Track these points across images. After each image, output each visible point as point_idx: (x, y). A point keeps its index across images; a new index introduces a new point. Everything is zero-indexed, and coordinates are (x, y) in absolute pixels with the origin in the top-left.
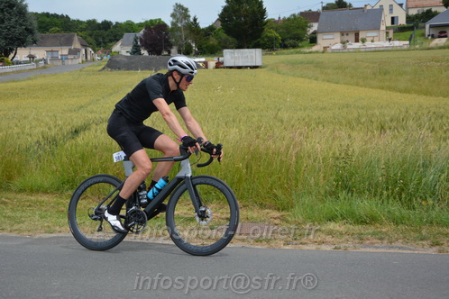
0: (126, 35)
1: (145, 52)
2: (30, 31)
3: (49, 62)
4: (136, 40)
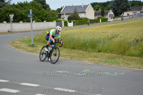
2: (128, 7)
3: (133, 16)
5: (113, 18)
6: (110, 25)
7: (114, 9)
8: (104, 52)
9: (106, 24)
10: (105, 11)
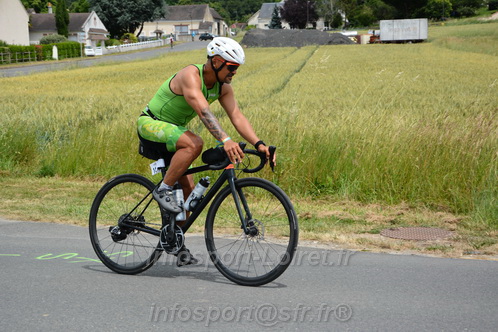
0: (264, 5)
1: (286, 25)
2: (158, 3)
3: (177, 38)
4: (275, 11)
5: (103, 43)
6: (93, 69)
7: (104, 9)
8: (65, 174)
9: (77, 67)
10: (72, 15)
